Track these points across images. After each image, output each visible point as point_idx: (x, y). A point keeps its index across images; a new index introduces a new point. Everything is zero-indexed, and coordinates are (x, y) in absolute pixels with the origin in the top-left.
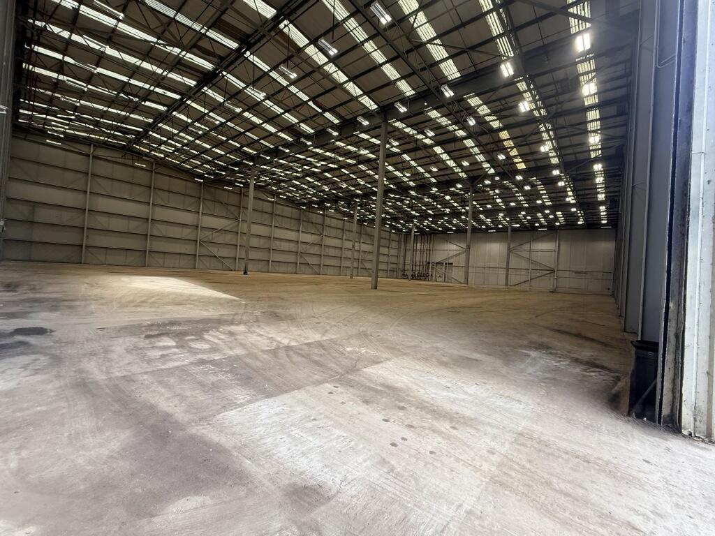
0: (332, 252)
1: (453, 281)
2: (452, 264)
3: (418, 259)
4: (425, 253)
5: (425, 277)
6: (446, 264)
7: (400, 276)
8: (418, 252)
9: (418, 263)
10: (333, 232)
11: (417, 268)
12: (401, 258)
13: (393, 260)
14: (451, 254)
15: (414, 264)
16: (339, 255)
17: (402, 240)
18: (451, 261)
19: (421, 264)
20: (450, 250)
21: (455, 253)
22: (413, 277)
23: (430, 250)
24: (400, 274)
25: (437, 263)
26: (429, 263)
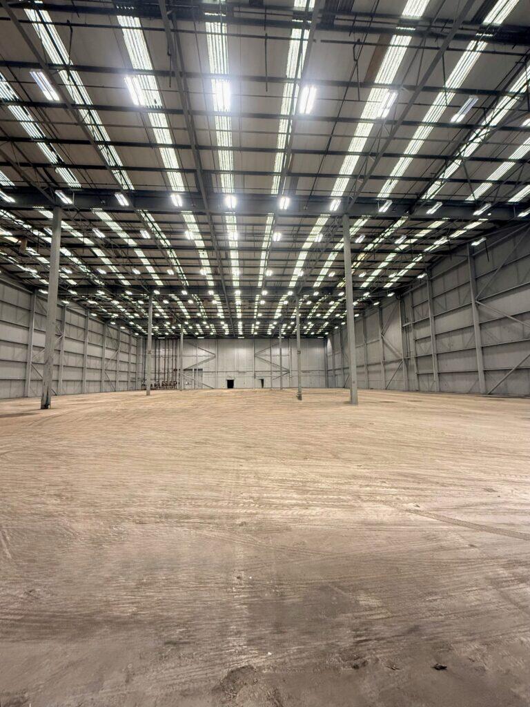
0: (72, 361)
1: (204, 387)
2: (202, 370)
3: (162, 365)
4: (170, 359)
5: (172, 385)
6: (195, 370)
7: (140, 387)
8: (162, 359)
9: (162, 371)
10: (74, 333)
11: (162, 376)
12: (141, 366)
13: (133, 368)
14: (200, 360)
15: (157, 372)
16: (80, 365)
17: (141, 345)
18: (200, 367)
19: (166, 372)
20: (198, 355)
21: (204, 358)
22: (156, 387)
23: (176, 356)
24: (139, 384)
25: (185, 370)
26: (176, 370)
